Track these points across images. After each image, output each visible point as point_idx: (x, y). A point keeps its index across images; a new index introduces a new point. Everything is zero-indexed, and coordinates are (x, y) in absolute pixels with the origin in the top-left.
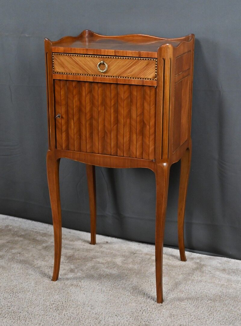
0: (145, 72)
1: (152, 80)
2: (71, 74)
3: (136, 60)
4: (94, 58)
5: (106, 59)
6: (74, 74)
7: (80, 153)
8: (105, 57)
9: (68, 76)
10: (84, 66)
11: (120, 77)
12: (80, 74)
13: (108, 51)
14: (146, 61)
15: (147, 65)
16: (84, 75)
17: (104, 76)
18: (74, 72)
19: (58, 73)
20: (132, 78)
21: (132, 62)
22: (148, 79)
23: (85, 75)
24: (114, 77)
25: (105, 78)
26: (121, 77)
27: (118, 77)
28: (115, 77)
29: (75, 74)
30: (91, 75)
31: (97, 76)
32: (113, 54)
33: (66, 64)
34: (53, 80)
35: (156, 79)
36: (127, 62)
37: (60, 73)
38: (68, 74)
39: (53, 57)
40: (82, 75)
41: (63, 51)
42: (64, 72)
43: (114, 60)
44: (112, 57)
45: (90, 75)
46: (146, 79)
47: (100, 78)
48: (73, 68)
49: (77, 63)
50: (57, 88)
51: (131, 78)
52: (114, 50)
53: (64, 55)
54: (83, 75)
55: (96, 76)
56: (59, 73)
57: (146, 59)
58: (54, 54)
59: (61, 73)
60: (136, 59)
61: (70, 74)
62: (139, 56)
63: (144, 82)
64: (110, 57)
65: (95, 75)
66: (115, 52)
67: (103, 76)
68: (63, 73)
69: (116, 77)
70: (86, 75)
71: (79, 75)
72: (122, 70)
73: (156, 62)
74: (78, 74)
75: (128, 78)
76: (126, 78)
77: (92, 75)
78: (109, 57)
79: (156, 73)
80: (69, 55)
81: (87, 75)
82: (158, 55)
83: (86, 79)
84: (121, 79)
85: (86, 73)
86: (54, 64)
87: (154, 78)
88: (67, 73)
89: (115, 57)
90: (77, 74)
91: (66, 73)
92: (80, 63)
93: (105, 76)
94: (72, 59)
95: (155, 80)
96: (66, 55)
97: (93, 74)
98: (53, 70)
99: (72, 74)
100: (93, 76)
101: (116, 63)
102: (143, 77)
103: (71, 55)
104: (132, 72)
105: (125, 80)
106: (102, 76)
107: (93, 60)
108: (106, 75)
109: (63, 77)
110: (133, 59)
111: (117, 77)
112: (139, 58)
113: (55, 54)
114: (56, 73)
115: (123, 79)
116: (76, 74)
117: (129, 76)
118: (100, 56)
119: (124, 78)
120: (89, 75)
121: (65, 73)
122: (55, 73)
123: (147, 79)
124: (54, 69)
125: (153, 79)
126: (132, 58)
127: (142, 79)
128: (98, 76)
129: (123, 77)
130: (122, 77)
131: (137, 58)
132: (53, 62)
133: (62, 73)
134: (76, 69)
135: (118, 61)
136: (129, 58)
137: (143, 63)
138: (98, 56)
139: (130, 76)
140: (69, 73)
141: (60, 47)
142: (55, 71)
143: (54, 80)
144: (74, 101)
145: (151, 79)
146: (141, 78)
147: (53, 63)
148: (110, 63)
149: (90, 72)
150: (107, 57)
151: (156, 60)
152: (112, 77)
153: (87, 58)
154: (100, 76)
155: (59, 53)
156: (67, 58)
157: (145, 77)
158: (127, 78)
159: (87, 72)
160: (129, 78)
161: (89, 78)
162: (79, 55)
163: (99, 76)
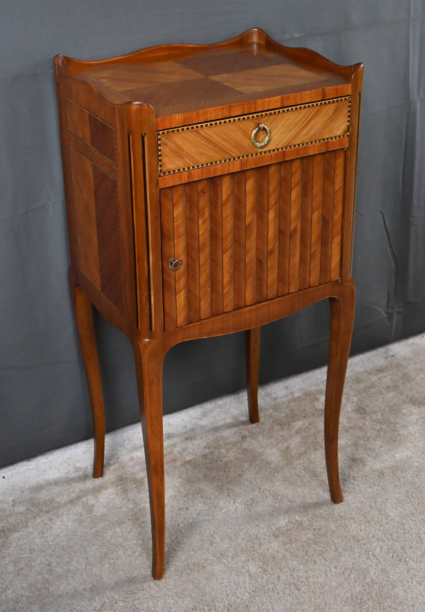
0: (331, 125)
1: (342, 137)
2: (198, 166)
3: (318, 107)
4: (245, 122)
5: (267, 118)
6: (202, 165)
7: (213, 321)
8: (264, 113)
9: (190, 173)
10: (223, 143)
11: (288, 148)
12: (216, 162)
13: (269, 102)
14: (334, 104)
15: (335, 111)
16: (223, 162)
17: (261, 153)
18: (203, 160)
19: (169, 172)
20: (309, 143)
21: (311, 111)
22: (336, 138)
23: (225, 161)
24: (278, 150)
25: (262, 158)
26: (290, 147)
27: (286, 148)
28: (280, 150)
29: (205, 165)
30: (236, 159)
31: (247, 156)
32: (279, 106)
33: (187, 148)
34: (158, 191)
35: (348, 134)
36: (301, 115)
37: (174, 171)
38: (191, 168)
39: (160, 140)
40: (218, 162)
41: (180, 122)
42: (183, 167)
43: (279, 116)
44: (277, 111)
45: (234, 159)
46: (332, 138)
47: (255, 160)
48: (202, 154)
49: (210, 142)
50: (167, 205)
51: (307, 143)
52: (279, 97)
53: (183, 130)
54: (221, 162)
55: (245, 157)
56: (172, 172)
57: (333, 101)
58: (161, 132)
59: (177, 171)
60: (317, 105)
61: (196, 167)
62: (323, 98)
63: (330, 144)
64: (272, 112)
65: (243, 157)
66: (282, 100)
67: (259, 154)
68: (182, 170)
69: (282, 149)
70: (228, 161)
71: (214, 164)
72: (293, 132)
73: (350, 102)
74: (211, 163)
75: (303, 144)
76: (299, 145)
77: (239, 158)
78: (271, 114)
79: (348, 124)
80: (192, 128)
81: (230, 160)
82: (352, 88)
83: (227, 168)
84: (291, 151)
85: (227, 156)
86: (160, 156)
87: (345, 133)
88: (189, 168)
89: (281, 110)
90: (209, 165)
91: (186, 169)
92: (216, 139)
93: (263, 153)
94: (201, 135)
95: (347, 136)
96: (188, 129)
97: (239, 155)
98: (160, 169)
99: (200, 166)
100: (241, 158)
101: (283, 122)
102: (327, 137)
103: (197, 127)
104: (310, 132)
105: (298, 150)
106: (256, 154)
107: (242, 126)
108: (264, 150)
109: (181, 178)
110: (313, 105)
111: (284, 149)
112: (323, 102)
113: (163, 133)
114: (167, 174)
115: (295, 148)
116: (207, 164)
117: (304, 140)
118: (255, 115)
119: (297, 146)
120: (232, 160)
121: (184, 169)
122: (164, 173)
123: (334, 138)
124: (161, 166)
125: (344, 136)
126: (311, 104)
127: (326, 140)
128: (250, 156)
129: (295, 146)
130: (292, 147)
131: (319, 103)
132: (160, 150)
133: (179, 170)
134: (207, 152)
135: (286, 118)
136: (307, 105)
137: (329, 109)
138: (250, 116)
139: (307, 141)
140: (193, 167)
141: (174, 116)
142: (164, 169)
143: (160, 190)
144: (200, 222)
145: (340, 137)
146: (324, 140)
147: (160, 153)
148: (273, 124)
149: (235, 153)
150: (268, 113)
151: (349, 98)
152: (276, 151)
153: (230, 126)
154: (254, 155)
155: (172, 130)
156: (189, 135)
157: (331, 136)
158: (301, 145)
159: (230, 154)
160: (305, 144)
161: (233, 164)
162: (214, 123)
163: (252, 155)
